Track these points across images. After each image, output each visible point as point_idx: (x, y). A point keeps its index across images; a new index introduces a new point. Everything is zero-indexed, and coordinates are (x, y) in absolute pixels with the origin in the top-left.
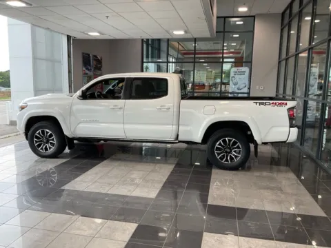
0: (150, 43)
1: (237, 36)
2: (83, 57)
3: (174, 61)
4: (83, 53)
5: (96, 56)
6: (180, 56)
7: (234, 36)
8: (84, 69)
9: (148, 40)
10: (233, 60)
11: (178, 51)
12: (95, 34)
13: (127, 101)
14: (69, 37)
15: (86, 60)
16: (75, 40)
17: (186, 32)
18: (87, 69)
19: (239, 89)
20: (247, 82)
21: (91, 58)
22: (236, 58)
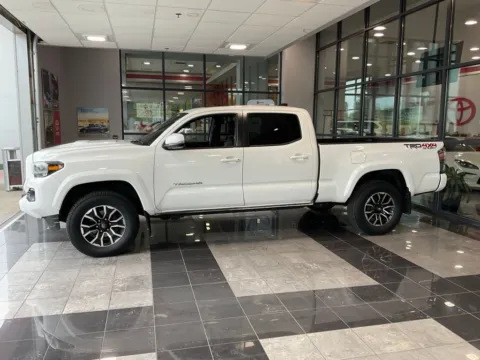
4: (42, 70)
5: (53, 76)
13: (246, 149)
21: (49, 78)
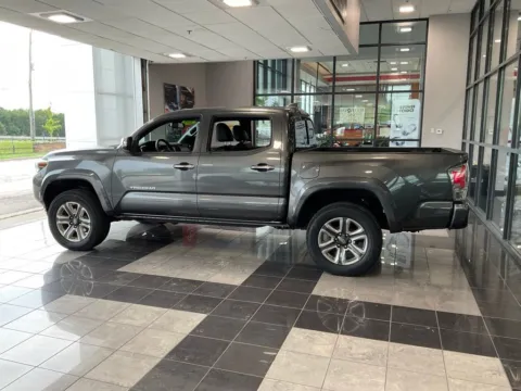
0: (269, 65)
1: (408, 50)
2: (166, 90)
3: (312, 91)
4: (165, 84)
5: (184, 88)
6: (321, 84)
7: (402, 50)
8: (167, 107)
9: (266, 62)
10: (408, 88)
11: (317, 75)
12: (178, 56)
14: (143, 62)
15: (170, 95)
16: (152, 65)
17: (310, 49)
18: (172, 107)
19: (404, 133)
20: (417, 123)
21: (178, 91)
22: (412, 84)
